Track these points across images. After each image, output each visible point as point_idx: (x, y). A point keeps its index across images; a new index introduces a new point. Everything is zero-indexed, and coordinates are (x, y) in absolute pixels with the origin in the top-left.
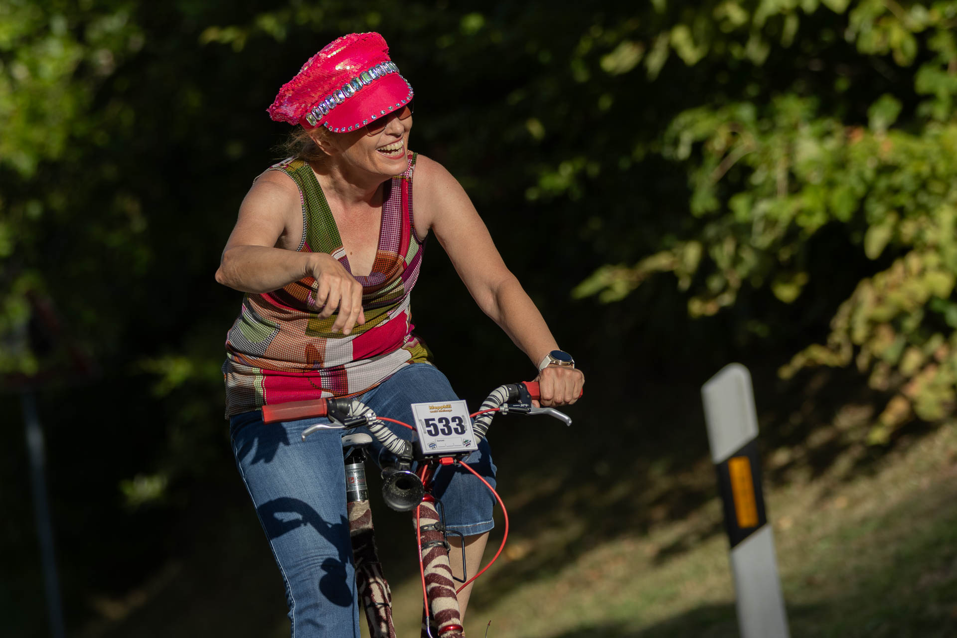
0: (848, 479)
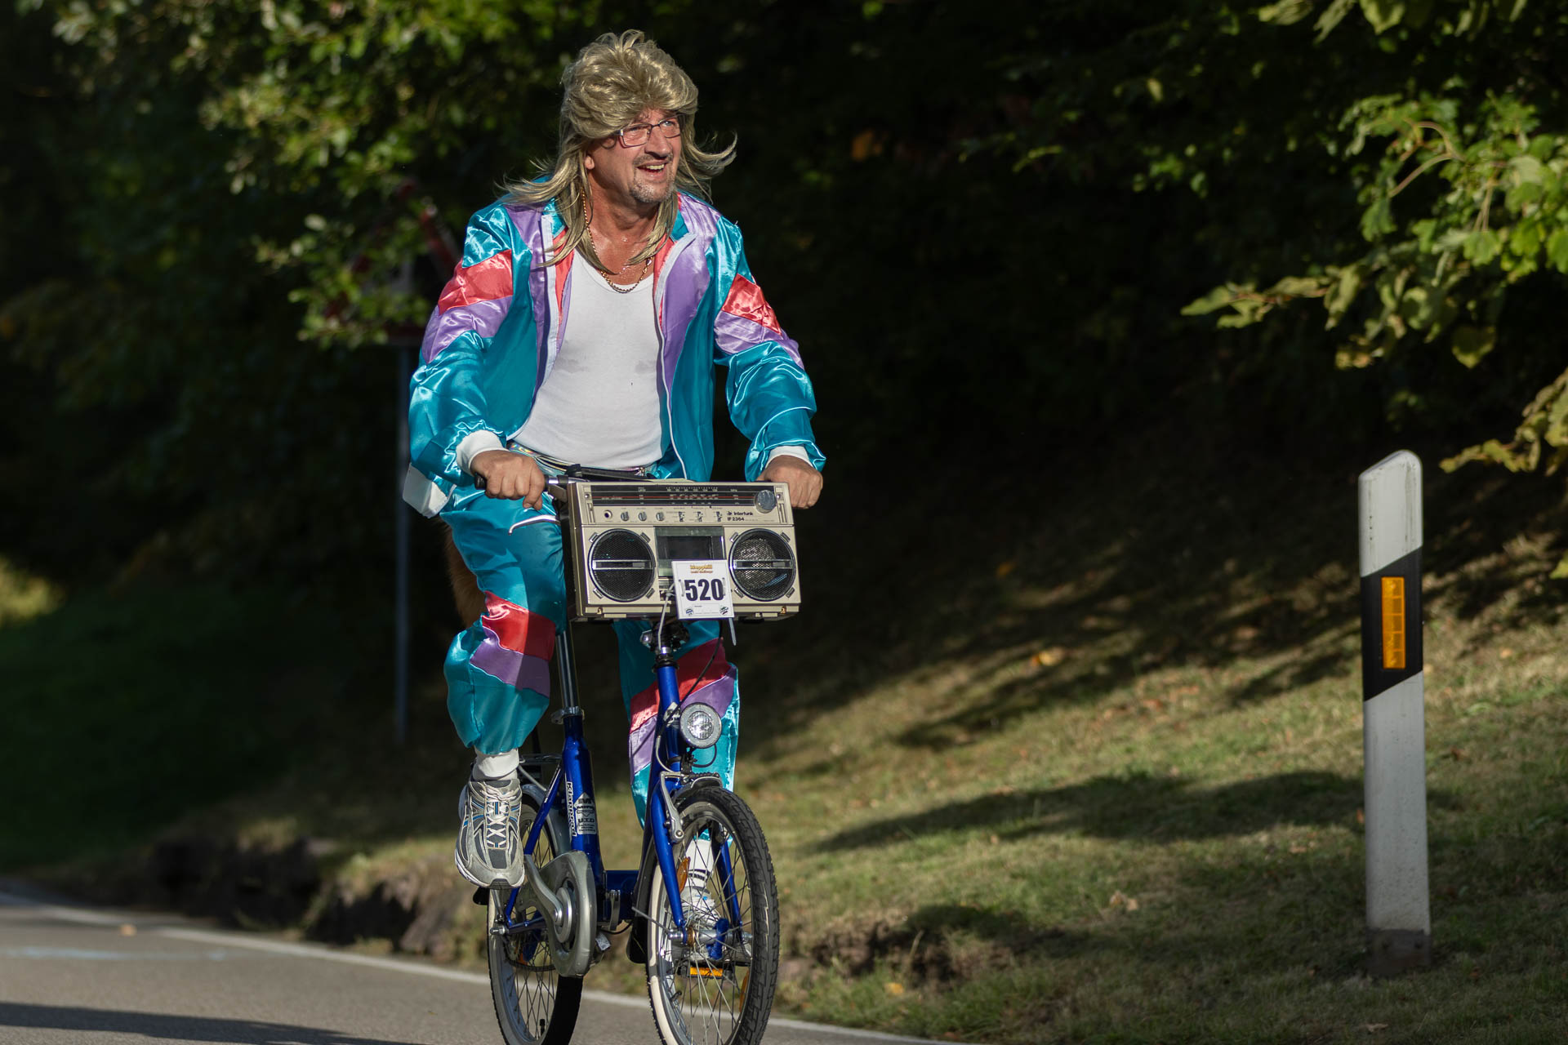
0: (1514, 623)
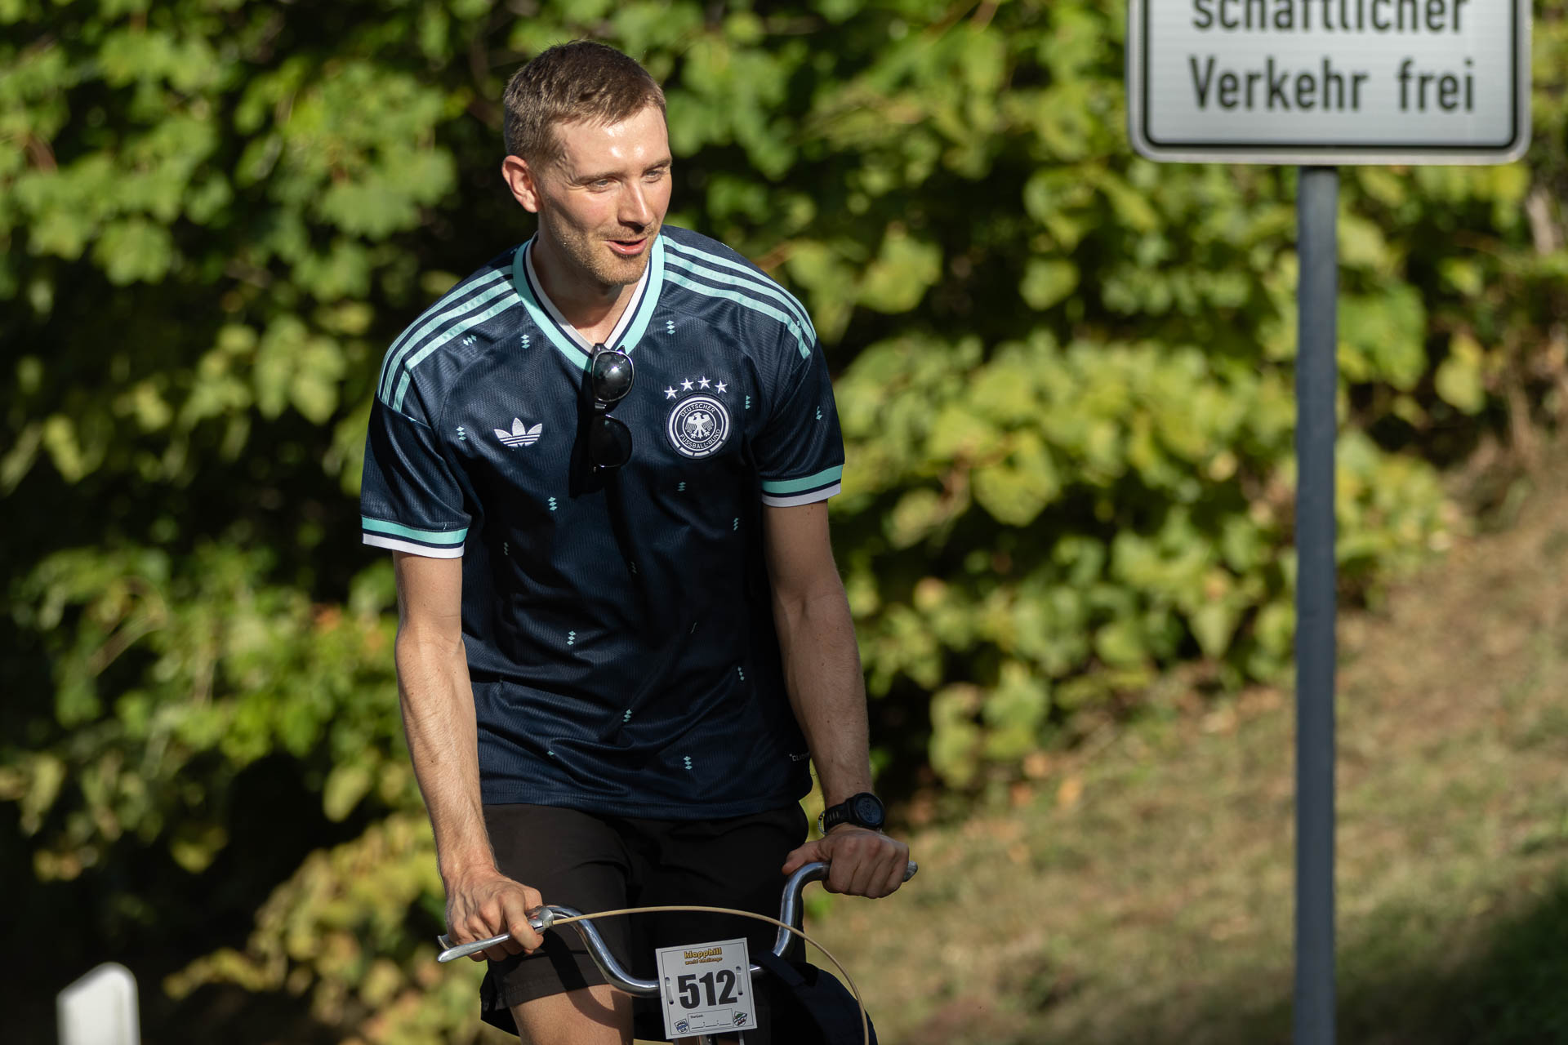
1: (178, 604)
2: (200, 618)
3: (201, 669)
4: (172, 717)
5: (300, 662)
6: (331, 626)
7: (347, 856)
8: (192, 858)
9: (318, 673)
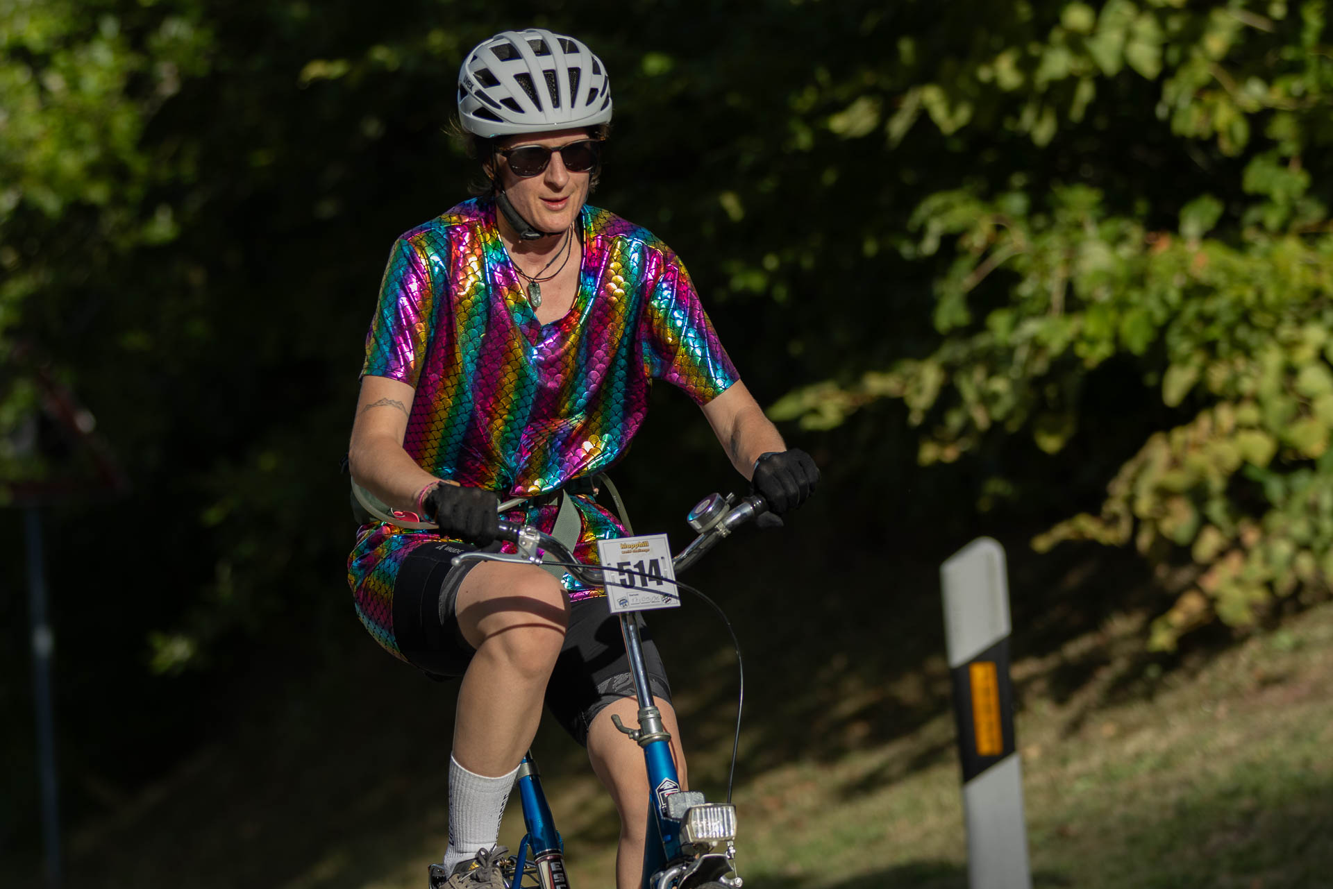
1: (1036, 233)
2: (1054, 243)
3: (1055, 287)
4: (1032, 327)
5: (1139, 280)
6: (1164, 248)
7: (1180, 436)
8: (1050, 444)
9: (1154, 287)
